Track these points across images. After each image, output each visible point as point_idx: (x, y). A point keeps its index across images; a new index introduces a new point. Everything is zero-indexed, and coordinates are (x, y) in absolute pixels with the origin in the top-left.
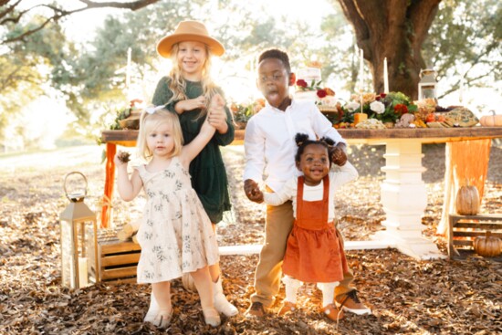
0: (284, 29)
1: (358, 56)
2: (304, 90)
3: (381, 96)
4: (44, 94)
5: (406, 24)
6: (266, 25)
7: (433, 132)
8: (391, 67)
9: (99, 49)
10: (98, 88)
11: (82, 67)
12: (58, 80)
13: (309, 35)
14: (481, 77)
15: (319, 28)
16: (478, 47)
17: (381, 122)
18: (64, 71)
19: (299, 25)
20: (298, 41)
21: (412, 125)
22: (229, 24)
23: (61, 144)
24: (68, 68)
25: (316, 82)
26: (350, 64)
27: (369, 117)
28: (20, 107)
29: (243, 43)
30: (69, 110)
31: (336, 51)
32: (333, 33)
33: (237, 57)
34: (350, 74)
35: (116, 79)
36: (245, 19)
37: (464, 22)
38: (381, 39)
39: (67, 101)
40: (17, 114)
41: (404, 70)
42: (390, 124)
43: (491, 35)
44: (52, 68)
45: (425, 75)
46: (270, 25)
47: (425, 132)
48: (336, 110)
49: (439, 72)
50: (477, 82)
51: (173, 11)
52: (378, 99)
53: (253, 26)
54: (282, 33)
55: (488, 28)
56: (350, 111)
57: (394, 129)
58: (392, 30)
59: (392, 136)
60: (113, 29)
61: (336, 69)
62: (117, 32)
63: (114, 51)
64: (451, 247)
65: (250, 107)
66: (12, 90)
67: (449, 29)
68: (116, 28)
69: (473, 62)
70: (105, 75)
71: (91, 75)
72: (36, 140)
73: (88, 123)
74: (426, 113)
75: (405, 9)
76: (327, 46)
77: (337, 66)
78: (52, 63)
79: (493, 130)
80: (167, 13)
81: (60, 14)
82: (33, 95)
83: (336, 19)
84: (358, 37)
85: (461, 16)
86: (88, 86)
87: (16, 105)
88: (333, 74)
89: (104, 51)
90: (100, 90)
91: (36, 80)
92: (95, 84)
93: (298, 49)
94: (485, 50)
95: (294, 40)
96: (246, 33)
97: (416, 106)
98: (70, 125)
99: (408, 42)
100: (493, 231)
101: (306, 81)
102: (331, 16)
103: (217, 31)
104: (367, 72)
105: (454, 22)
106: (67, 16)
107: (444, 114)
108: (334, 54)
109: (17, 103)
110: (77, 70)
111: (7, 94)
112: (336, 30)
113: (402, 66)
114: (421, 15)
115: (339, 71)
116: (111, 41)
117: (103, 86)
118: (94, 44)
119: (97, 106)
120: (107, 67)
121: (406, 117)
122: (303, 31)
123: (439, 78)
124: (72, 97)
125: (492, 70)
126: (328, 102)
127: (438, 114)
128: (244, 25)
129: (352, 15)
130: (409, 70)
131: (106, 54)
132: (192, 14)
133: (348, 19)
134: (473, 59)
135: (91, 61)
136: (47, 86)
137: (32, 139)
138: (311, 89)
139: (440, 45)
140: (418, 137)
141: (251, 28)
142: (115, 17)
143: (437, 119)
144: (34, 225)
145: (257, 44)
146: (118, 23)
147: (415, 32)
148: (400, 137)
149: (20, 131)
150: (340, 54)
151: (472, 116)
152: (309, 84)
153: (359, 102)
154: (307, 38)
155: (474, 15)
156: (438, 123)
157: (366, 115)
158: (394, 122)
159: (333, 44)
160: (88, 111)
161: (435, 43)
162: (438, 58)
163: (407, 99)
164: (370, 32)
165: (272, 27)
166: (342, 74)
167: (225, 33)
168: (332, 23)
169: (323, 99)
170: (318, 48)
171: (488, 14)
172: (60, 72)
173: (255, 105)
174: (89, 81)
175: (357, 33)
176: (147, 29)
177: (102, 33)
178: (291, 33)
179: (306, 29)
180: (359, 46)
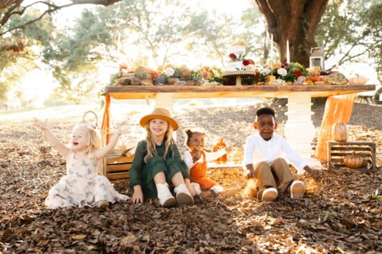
0: (214, 20)
1: (269, 40)
2: (234, 61)
3: (284, 65)
4: (37, 67)
5: (303, 16)
6: (201, 16)
7: (318, 88)
8: (292, 47)
9: (79, 34)
10: (77, 63)
11: (66, 47)
12: (48, 57)
13: (233, 23)
14: (359, 55)
15: (240, 18)
16: (357, 32)
17: (284, 81)
18: (52, 50)
19: (226, 17)
20: (225, 28)
21: (304, 83)
22: (174, 15)
23: (48, 104)
24: (55, 48)
25: (242, 56)
26: (263, 45)
27: (276, 78)
28: (19, 77)
29: (185, 29)
30: (55, 79)
31: (252, 36)
32: (250, 23)
33: (179, 40)
34: (263, 53)
35: (90, 56)
36: (185, 12)
37: (347, 15)
38: (285, 27)
39: (53, 72)
40: (17, 82)
41: (302, 49)
42: (290, 83)
43: (367, 24)
44: (43, 48)
45: (315, 52)
46: (204, 17)
47: (313, 88)
48: (255, 74)
49: (328, 51)
50: (356, 58)
51: (133, 6)
52: (282, 67)
53: (191, 17)
54: (213, 22)
55: (365, 19)
56: (264, 75)
57: (293, 86)
58: (294, 21)
59: (292, 90)
60: (88, 19)
61: (253, 49)
62: (92, 22)
63: (89, 35)
64: (330, 163)
65: (199, 71)
66: (13, 64)
67: (335, 20)
68: (91, 18)
69: (352, 44)
70: (82, 53)
71: (72, 53)
72: (30, 101)
73: (70, 89)
74: (314, 76)
75: (303, 6)
76: (246, 32)
77: (253, 47)
78: (43, 44)
79: (357, 86)
80: (128, 7)
81: (52, 8)
82: (29, 68)
83: (253, 12)
84: (269, 26)
85: (344, 10)
86: (70, 61)
87: (16, 76)
88: (250, 53)
89: (82, 35)
90: (79, 64)
91: (31, 57)
92: (75, 59)
93: (225, 34)
94: (361, 35)
95: (221, 28)
96: (186, 22)
97: (308, 72)
98: (55, 90)
99: (305, 29)
100: (357, 152)
101: (236, 54)
102: (249, 10)
103: (165, 21)
104: (275, 51)
105: (340, 15)
106: (58, 10)
107: (326, 76)
108: (251, 38)
109: (16, 74)
110: (61, 50)
111: (9, 67)
112: (253, 20)
113: (300, 46)
114: (314, 10)
115: (255, 50)
116: (87, 28)
117: (81, 62)
118: (74, 30)
119: (76, 76)
120: (84, 47)
121: (301, 78)
122: (228, 21)
123: (328, 56)
124: (58, 69)
125: (367, 50)
126: (250, 68)
127: (322, 77)
128: (185, 16)
129: (265, 10)
130: (305, 49)
131: (83, 38)
132: (146, 8)
133: (262, 13)
134: (353, 42)
135: (72, 42)
136: (38, 61)
137: (27, 100)
138: (239, 60)
139: (328, 31)
140: (308, 91)
141: (190, 19)
142: (89, 10)
143: (321, 80)
144: (47, 154)
145: (194, 30)
146: (92, 15)
147: (310, 22)
148: (296, 91)
149: (19, 94)
150: (256, 38)
151: (344, 77)
152: (238, 56)
153: (270, 69)
154: (231, 26)
155: (354, 10)
156: (322, 82)
157: (275, 77)
158: (293, 81)
159: (250, 31)
160: (69, 79)
161: (325, 30)
162: (327, 41)
163: (302, 67)
164: (278, 22)
165: (205, 18)
166: (257, 53)
167: (171, 22)
168: (250, 16)
169: (247, 66)
170: (239, 34)
171: (365, 9)
172: (49, 51)
173: (202, 70)
174: (70, 58)
175: (268, 22)
176: (113, 19)
177: (80, 22)
178: (219, 23)
179: (231, 19)
180: (269, 32)
